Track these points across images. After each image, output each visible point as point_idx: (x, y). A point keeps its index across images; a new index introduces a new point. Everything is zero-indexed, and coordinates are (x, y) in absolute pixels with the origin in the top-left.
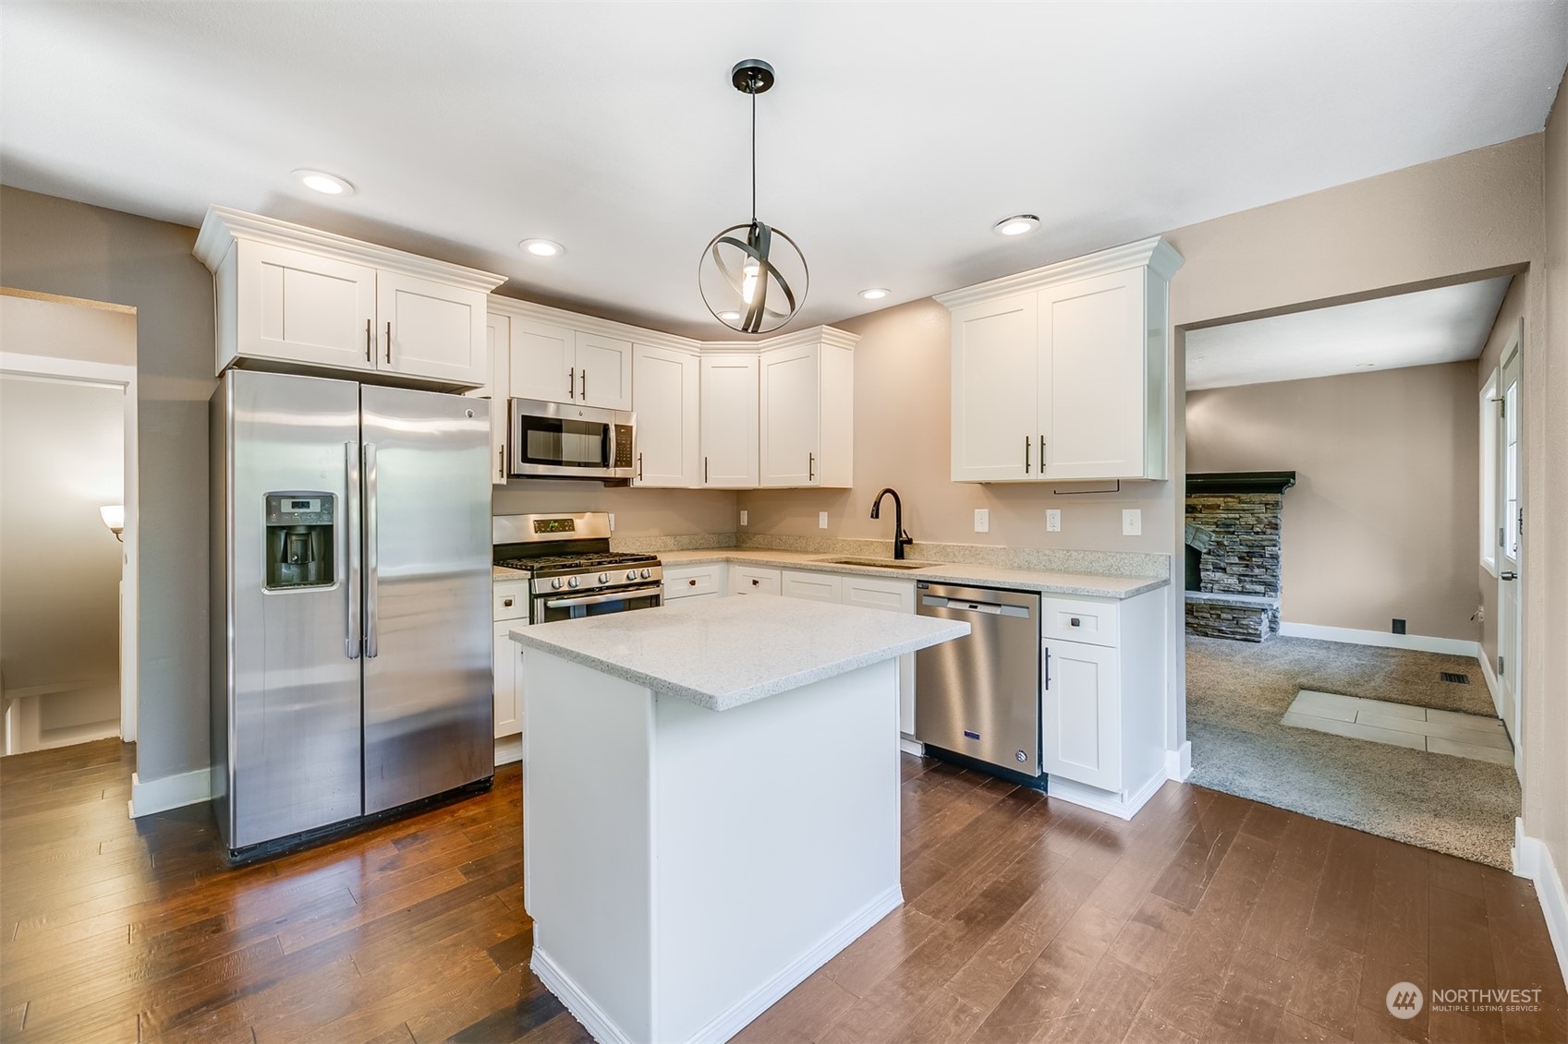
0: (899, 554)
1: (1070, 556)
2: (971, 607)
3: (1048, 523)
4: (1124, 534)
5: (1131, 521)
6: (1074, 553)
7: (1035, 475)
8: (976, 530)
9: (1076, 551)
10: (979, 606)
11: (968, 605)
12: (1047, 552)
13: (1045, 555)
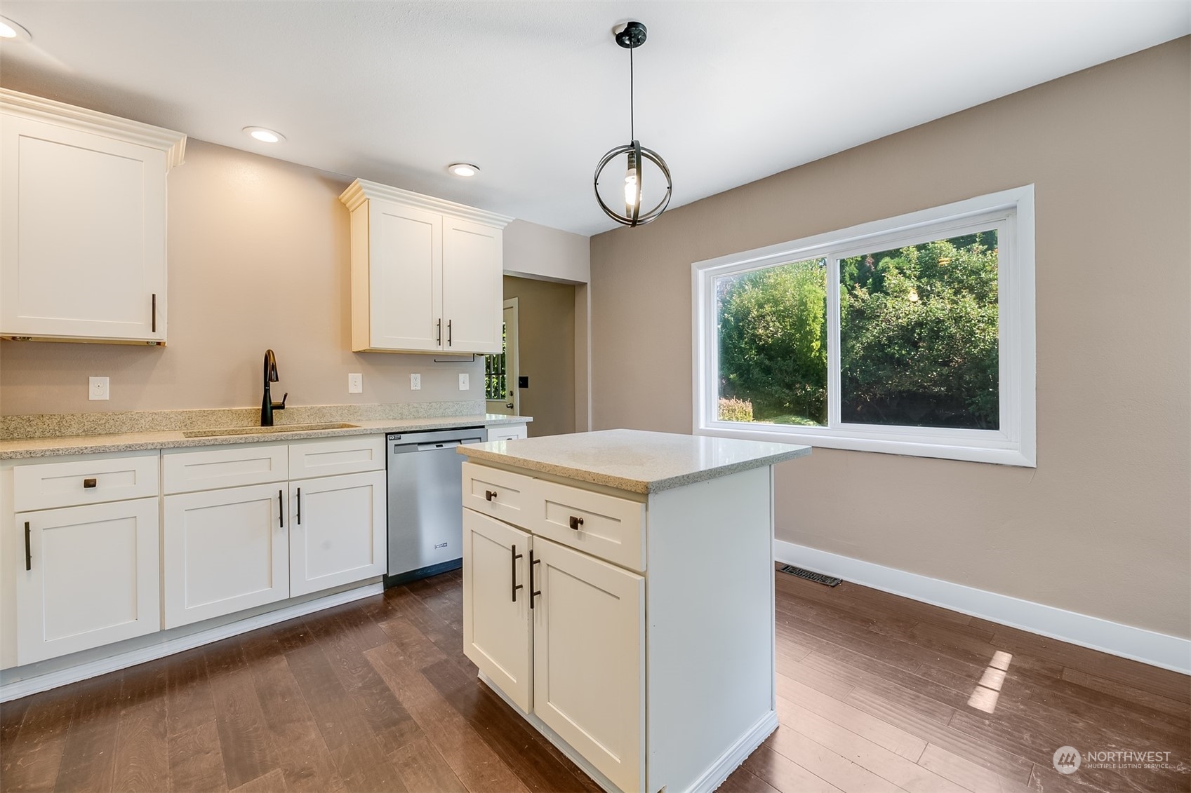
0: (267, 420)
1: (432, 406)
2: (437, 446)
3: (412, 383)
4: (460, 389)
5: (464, 381)
6: (434, 404)
7: (445, 348)
8: (350, 392)
9: (436, 402)
10: (443, 444)
11: (435, 445)
12: (415, 405)
13: (414, 407)
